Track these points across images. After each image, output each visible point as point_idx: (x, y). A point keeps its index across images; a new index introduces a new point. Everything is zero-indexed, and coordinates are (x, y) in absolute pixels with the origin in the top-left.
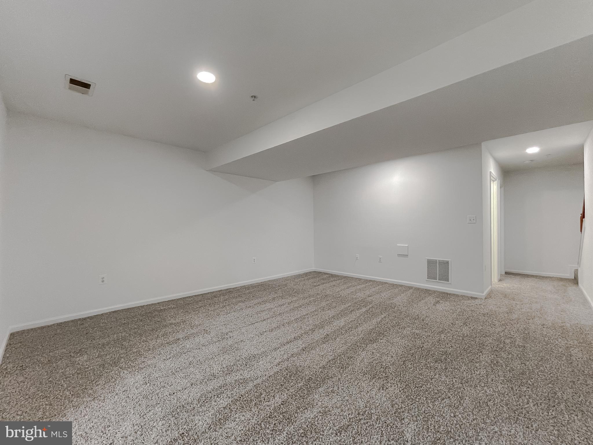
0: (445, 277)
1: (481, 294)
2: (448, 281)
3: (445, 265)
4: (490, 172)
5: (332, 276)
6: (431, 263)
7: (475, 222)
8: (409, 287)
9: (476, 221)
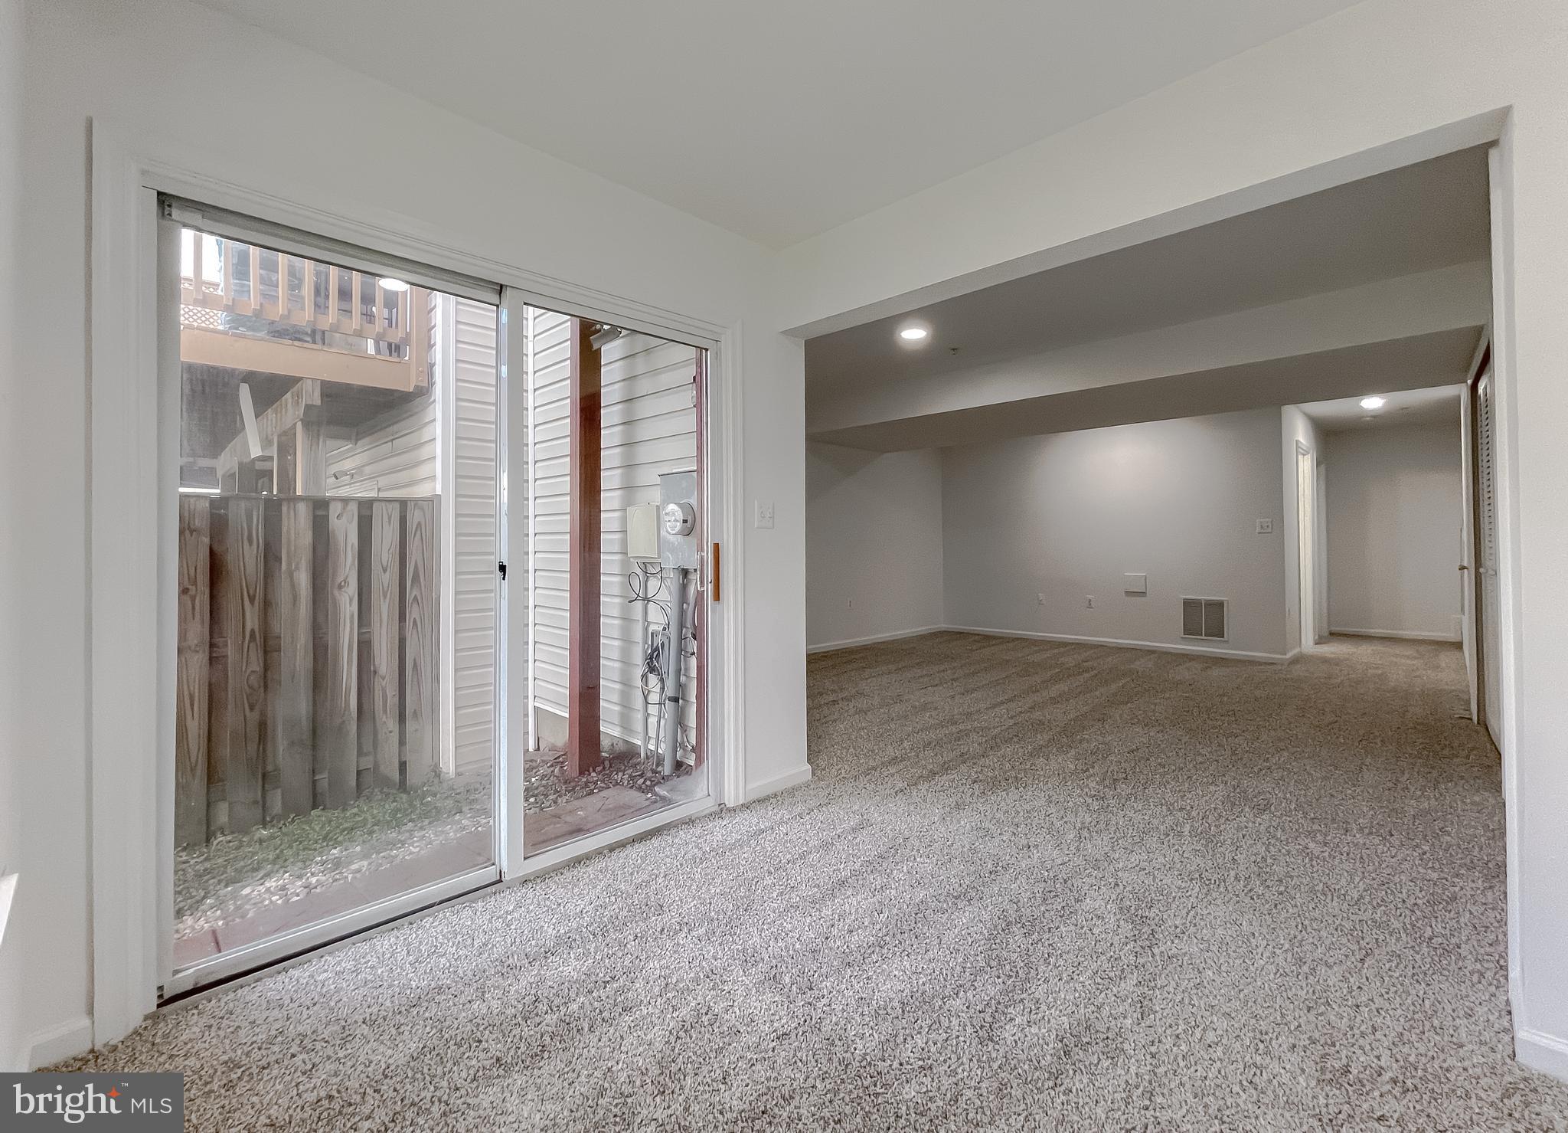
0: (1217, 631)
1: (1284, 657)
2: (1223, 637)
3: (1217, 608)
4: (1297, 442)
5: (987, 638)
6: (1189, 606)
7: (1270, 531)
8: (1148, 651)
9: (1272, 528)
